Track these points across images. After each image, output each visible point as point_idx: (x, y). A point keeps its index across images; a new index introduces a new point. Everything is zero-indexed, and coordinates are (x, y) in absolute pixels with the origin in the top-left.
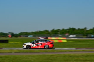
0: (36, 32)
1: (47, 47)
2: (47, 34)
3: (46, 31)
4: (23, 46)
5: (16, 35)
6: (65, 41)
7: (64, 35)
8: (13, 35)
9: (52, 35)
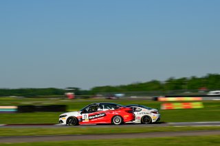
0: (131, 85)
1: (117, 121)
2: (156, 89)
3: (155, 83)
4: (60, 119)
5: (86, 92)
6: (197, 106)
7: (197, 92)
8: (77, 92)
9: (168, 92)
